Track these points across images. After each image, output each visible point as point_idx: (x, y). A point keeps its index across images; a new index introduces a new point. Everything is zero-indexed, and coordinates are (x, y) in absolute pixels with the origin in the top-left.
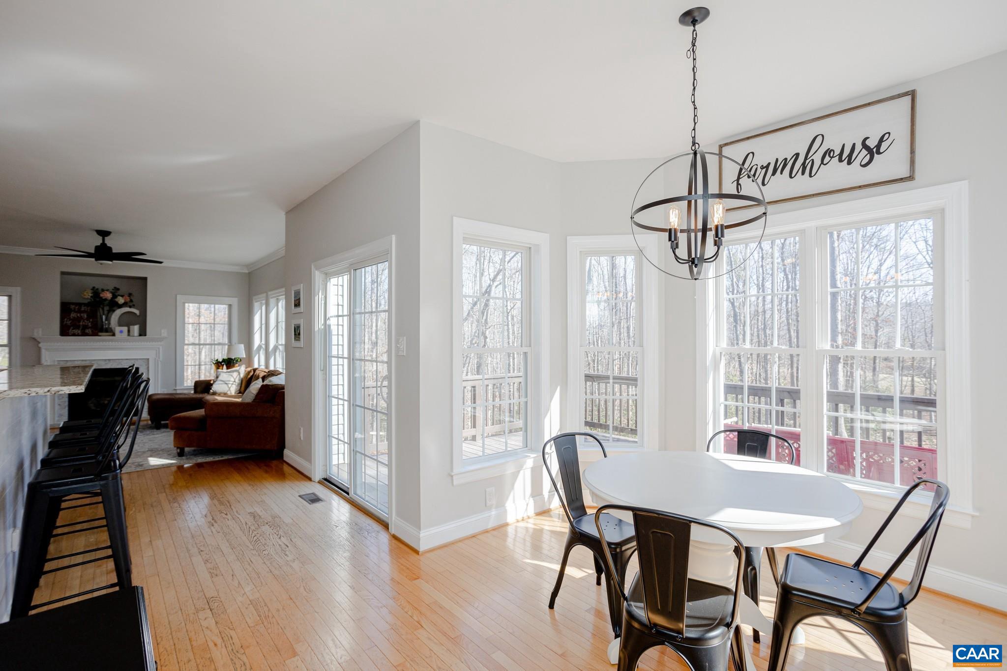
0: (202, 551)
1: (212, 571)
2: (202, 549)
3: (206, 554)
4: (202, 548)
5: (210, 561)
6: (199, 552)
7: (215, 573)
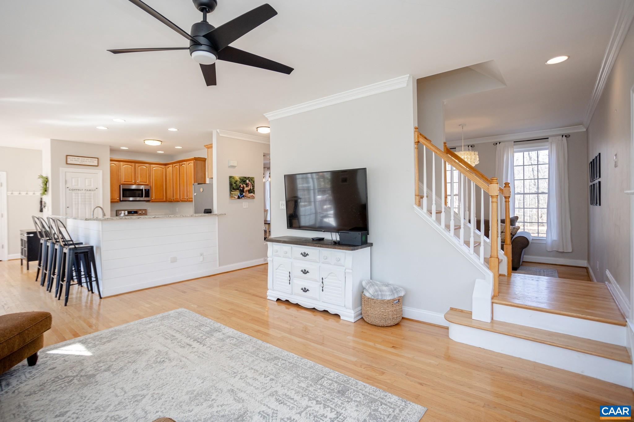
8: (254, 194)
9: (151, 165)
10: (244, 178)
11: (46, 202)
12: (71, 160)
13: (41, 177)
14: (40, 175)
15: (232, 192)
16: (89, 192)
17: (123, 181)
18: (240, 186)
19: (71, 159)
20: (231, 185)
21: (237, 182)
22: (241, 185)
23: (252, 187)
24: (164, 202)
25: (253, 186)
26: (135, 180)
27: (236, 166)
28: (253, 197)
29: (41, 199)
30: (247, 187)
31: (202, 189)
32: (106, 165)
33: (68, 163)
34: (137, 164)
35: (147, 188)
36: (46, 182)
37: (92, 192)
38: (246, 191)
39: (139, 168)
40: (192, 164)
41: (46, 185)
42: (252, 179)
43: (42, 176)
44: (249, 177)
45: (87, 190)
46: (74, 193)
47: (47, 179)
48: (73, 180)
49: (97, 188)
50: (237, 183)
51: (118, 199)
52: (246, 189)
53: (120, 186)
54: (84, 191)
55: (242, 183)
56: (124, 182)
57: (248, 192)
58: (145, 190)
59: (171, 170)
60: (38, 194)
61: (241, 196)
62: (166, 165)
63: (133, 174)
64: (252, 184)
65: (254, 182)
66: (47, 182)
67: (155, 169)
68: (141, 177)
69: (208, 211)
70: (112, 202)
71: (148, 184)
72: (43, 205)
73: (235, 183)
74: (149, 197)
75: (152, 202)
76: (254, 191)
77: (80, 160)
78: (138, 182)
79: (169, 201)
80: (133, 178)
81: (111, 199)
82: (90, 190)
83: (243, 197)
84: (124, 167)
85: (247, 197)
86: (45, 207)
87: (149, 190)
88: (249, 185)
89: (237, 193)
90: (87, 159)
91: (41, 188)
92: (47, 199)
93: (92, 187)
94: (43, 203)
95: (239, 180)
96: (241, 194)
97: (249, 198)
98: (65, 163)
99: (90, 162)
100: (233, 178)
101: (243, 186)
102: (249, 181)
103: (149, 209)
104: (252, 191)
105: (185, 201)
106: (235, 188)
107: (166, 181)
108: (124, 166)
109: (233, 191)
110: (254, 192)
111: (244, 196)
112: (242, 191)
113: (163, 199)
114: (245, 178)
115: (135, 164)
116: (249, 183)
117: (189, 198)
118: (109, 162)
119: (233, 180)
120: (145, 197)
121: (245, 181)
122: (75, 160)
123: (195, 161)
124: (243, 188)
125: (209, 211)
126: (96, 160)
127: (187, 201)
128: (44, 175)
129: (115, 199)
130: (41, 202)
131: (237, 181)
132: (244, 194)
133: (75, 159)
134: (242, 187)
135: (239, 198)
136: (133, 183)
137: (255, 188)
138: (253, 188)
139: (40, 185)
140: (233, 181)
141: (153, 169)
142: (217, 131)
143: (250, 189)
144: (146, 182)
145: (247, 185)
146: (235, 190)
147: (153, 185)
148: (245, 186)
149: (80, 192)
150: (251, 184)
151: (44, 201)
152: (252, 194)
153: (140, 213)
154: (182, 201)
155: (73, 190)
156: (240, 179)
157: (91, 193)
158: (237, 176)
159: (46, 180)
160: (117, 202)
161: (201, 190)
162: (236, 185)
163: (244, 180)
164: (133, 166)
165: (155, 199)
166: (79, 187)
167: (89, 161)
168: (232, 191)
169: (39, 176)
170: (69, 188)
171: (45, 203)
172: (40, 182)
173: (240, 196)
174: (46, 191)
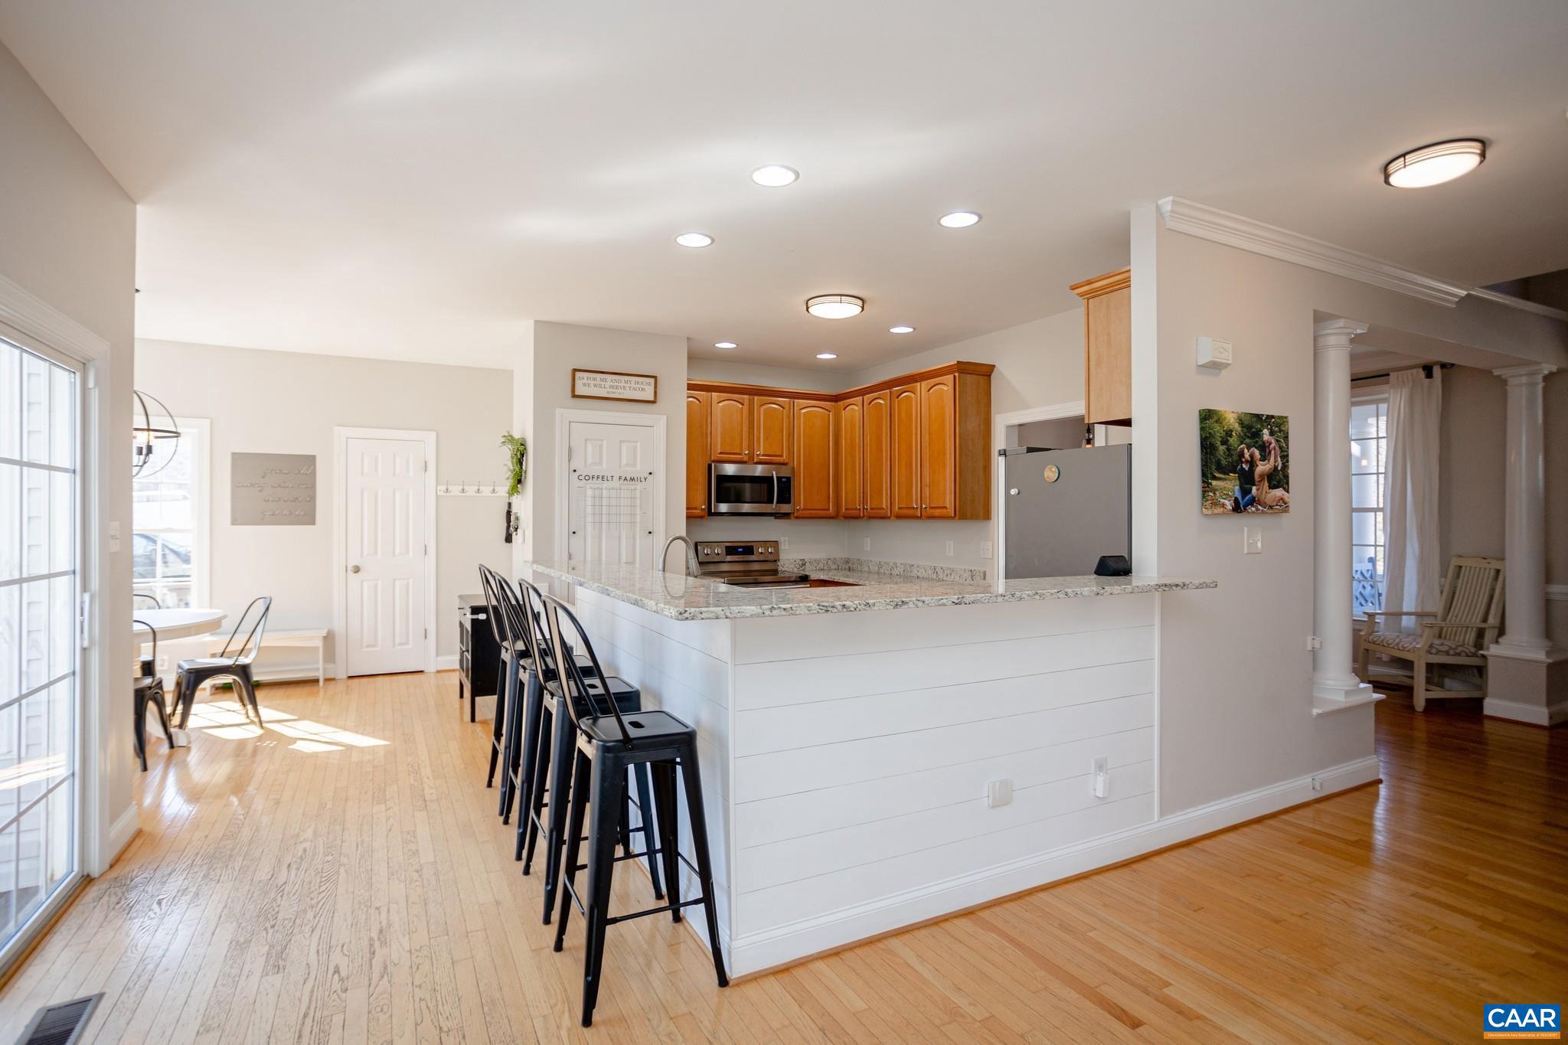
0: (418, 872)
1: (413, 839)
2: (416, 874)
3: (412, 865)
4: (416, 876)
5: (410, 853)
6: (421, 870)
7: (409, 836)
8: (1288, 492)
9: (796, 400)
10: (1254, 419)
11: (518, 515)
12: (584, 385)
13: (509, 439)
14: (506, 434)
15: (1214, 483)
16: (631, 485)
17: (719, 451)
18: (1242, 455)
19: (585, 381)
20: (1207, 446)
21: (1231, 436)
22: (1246, 450)
23: (1279, 459)
24: (832, 518)
25: (1285, 457)
26: (751, 448)
27: (1226, 365)
28: (1283, 506)
29: (510, 504)
30: (1264, 458)
31: (1054, 469)
32: (677, 402)
33: (576, 393)
34: (756, 397)
35: (785, 472)
36: (520, 458)
37: (639, 486)
38: (1262, 476)
39: (763, 408)
40: (946, 387)
41: (521, 464)
42: (1279, 426)
43: (511, 436)
44: (1273, 417)
45: (626, 479)
46: (591, 488)
47: (522, 445)
48: (589, 446)
49: (650, 473)
50: (1231, 440)
51: (703, 507)
52: (1262, 468)
53: (710, 466)
54: (616, 483)
55: (1247, 440)
56: (721, 453)
57: (1266, 484)
58: (779, 478)
59: (858, 416)
60: (503, 490)
61: (1243, 498)
62: (836, 399)
63: (745, 429)
64: (1281, 448)
65: (1286, 438)
66: (522, 455)
67: (804, 413)
68: (766, 438)
69: (1115, 567)
70: (689, 517)
71: (787, 461)
72: (511, 524)
73: (1224, 442)
74: (789, 502)
75: (797, 518)
76: (1287, 477)
77: (608, 384)
78: (758, 455)
79: (847, 517)
80: (745, 444)
81: (687, 509)
82: (632, 479)
83: (1252, 505)
84: (722, 407)
85: (1264, 505)
86: (516, 529)
87: (789, 479)
88: (1270, 452)
89: (1230, 485)
90: (626, 382)
91: (509, 473)
92: (524, 506)
93: (639, 470)
94: (512, 518)
95: (1237, 426)
96: (1245, 492)
97: (1271, 507)
98: (569, 394)
99: (635, 389)
100: (1216, 418)
101: (1252, 456)
102: (1272, 433)
103: (782, 539)
104: (1279, 479)
105: (915, 517)
106: (1224, 462)
107: (837, 452)
108: (721, 404)
109: (1217, 475)
110: (1288, 483)
111: (1253, 501)
112: (1247, 480)
113: (829, 510)
114: (1258, 417)
115: (751, 397)
116: (1270, 443)
117: (932, 508)
118: (685, 392)
119: (1217, 428)
120: (778, 502)
121: (1257, 434)
122: (595, 386)
123: (957, 374)
124: (1252, 463)
125: (1121, 566)
126: (649, 384)
127: (920, 518)
128: (517, 435)
129: (696, 509)
130: (509, 513)
131: (1229, 433)
132: (1254, 489)
133: (595, 379)
134: (1247, 461)
135: (1237, 508)
136: (746, 459)
137: (1291, 463)
138: (1285, 466)
139: (505, 465)
140: (1218, 431)
141: (800, 413)
142: (1158, 208)
143: (1276, 468)
144: (781, 456)
145: (1264, 449)
146: (1224, 473)
147: (799, 462)
148: (1257, 453)
149: (605, 484)
150: (1277, 448)
151: (515, 514)
152: (1279, 492)
153: (761, 553)
154: (899, 517)
155: (588, 478)
156: (1241, 423)
157: (635, 489)
158: (1231, 408)
159: (521, 448)
160: (702, 517)
161: (1050, 474)
162: (1228, 449)
163: (1254, 426)
164: (746, 403)
165: (804, 509)
166: (604, 469)
167: (633, 385)
168: (1215, 478)
169: (504, 436)
170: (577, 474)
171: (517, 519)
172: (507, 454)
173: (1240, 498)
174: (519, 481)
